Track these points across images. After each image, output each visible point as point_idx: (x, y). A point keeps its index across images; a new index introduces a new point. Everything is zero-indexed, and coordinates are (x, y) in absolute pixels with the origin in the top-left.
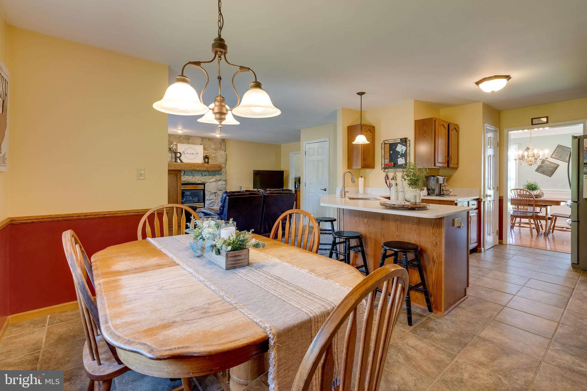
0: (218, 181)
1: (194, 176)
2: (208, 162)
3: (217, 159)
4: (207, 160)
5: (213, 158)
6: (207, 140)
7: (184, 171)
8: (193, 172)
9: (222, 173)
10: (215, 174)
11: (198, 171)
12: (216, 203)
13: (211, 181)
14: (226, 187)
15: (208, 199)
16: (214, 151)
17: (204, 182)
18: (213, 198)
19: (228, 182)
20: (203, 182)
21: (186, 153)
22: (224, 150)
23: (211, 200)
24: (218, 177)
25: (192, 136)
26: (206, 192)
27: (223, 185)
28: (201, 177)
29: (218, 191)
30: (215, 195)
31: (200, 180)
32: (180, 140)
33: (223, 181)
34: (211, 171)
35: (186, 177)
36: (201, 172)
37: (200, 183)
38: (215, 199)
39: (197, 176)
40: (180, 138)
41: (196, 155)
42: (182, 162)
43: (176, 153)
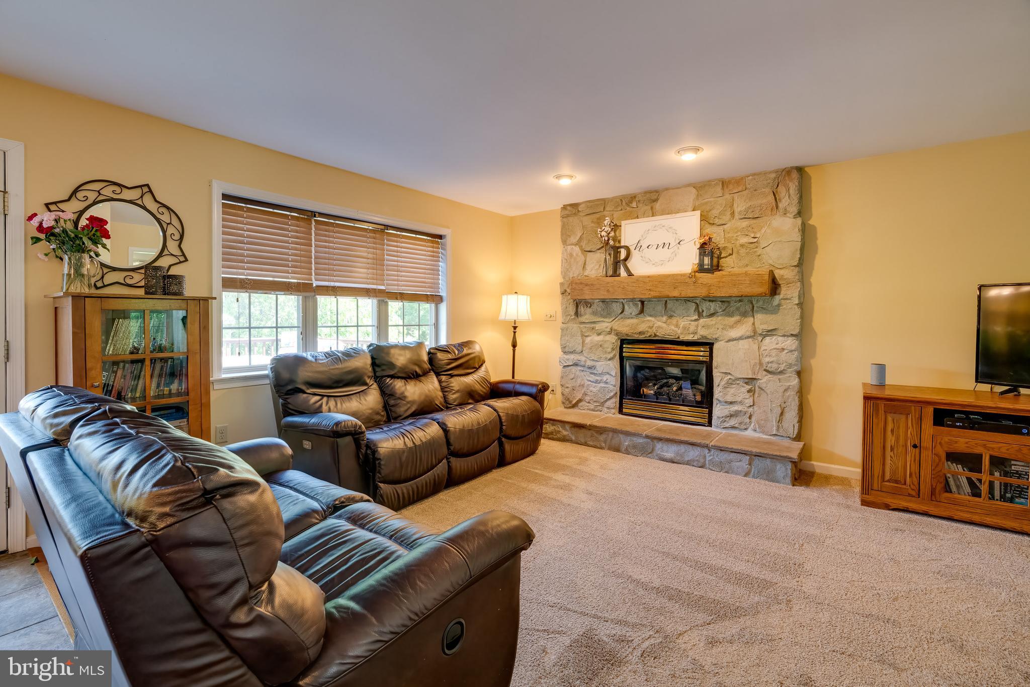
0: (765, 336)
1: (671, 317)
3: (759, 251)
6: (719, 188)
7: (642, 302)
8: (669, 304)
9: (779, 305)
10: (748, 307)
11: (688, 300)
12: (753, 419)
13: (734, 333)
15: (721, 399)
16: (746, 223)
17: (705, 337)
18: (739, 399)
20: (703, 337)
21: (645, 246)
23: (731, 403)
24: (762, 321)
25: (667, 189)
26: (716, 373)
27: (786, 351)
28: (696, 320)
29: (765, 373)
30: (749, 387)
31: (692, 329)
32: (632, 209)
33: (784, 336)
34: (734, 299)
35: (648, 320)
36: (696, 303)
37: (694, 338)
38: (749, 402)
39: (681, 318)
40: (630, 205)
41: (676, 248)
42: (629, 274)
43: (615, 250)
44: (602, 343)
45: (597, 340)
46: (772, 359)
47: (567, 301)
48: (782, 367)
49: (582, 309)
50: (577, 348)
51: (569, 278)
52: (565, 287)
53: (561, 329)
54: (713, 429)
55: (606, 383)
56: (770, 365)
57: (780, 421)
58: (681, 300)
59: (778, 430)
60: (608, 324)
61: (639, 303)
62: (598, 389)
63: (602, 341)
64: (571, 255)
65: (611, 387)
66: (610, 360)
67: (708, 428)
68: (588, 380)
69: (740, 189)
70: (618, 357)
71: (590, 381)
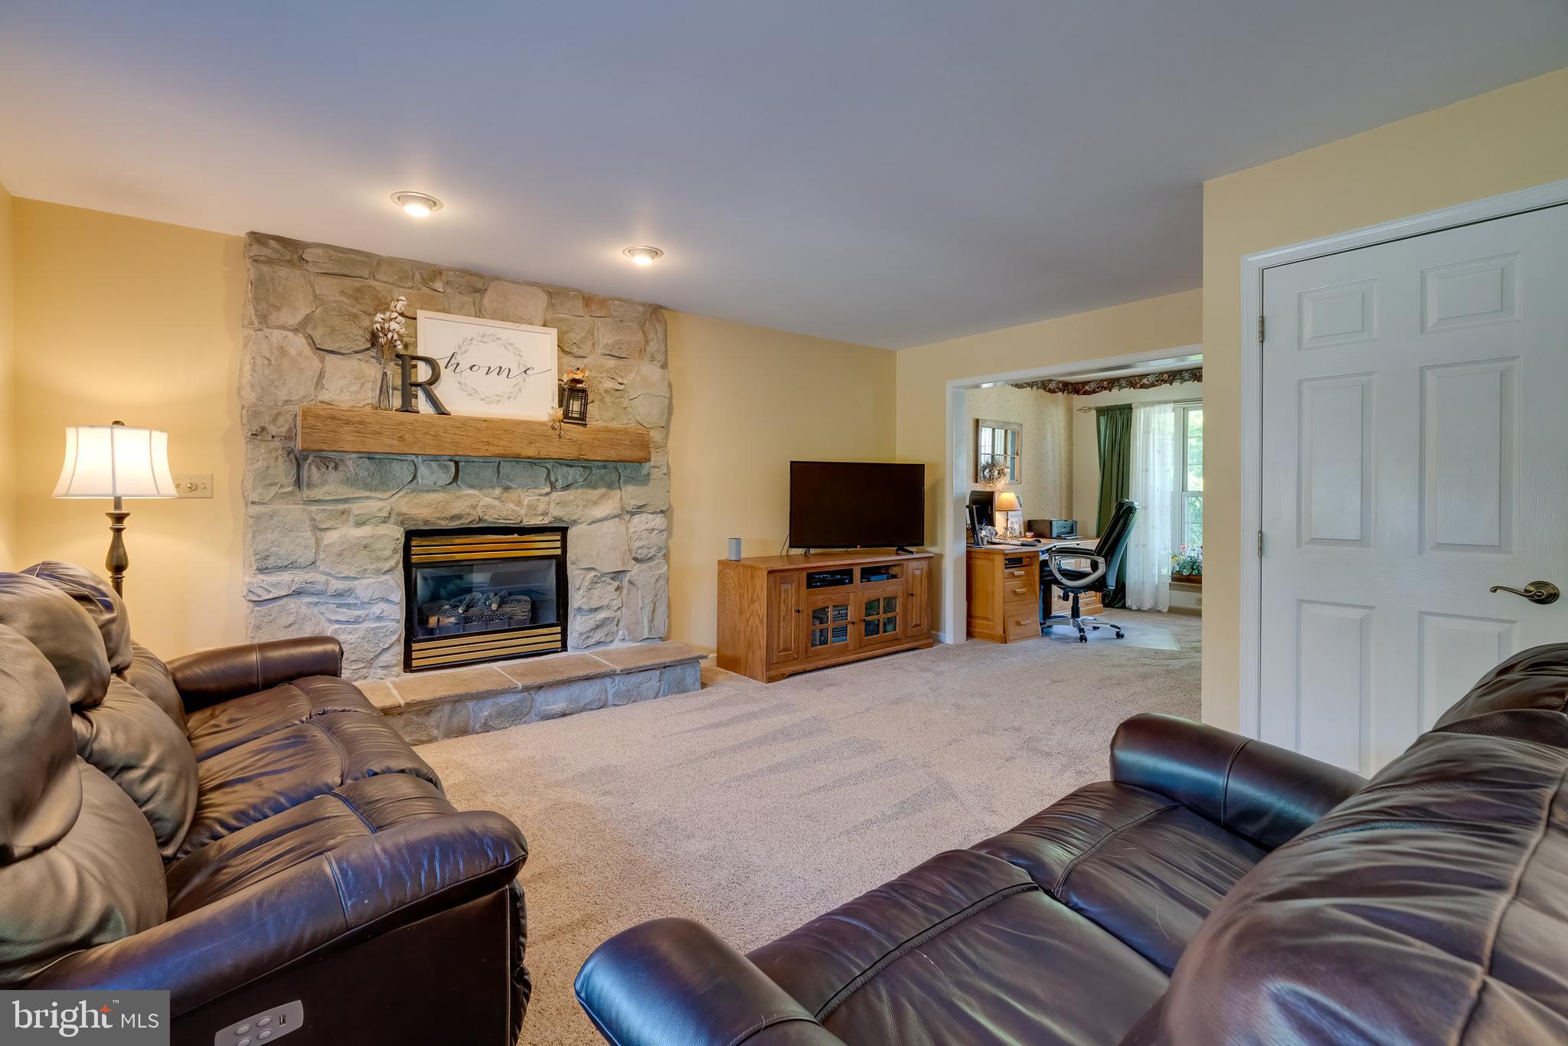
0: (632, 514)
1: (507, 489)
2: (582, 419)
3: (626, 403)
4: (576, 406)
5: (608, 399)
6: (579, 304)
7: (457, 463)
8: (506, 468)
9: (649, 474)
10: (614, 476)
11: (534, 462)
12: (621, 625)
13: (599, 512)
14: (670, 542)
15: (584, 607)
16: (612, 363)
17: (561, 520)
18: (605, 602)
19: (678, 515)
20: (556, 519)
21: (465, 365)
22: (660, 357)
23: (596, 609)
24: (631, 494)
25: (497, 278)
26: (572, 571)
27: (656, 532)
28: (547, 494)
29: (633, 562)
30: (616, 584)
31: (541, 508)
32: (430, 292)
33: (654, 513)
34: (597, 464)
35: (468, 495)
36: (547, 468)
37: (543, 522)
38: (616, 604)
39: (525, 490)
40: (431, 284)
41: (520, 379)
42: (440, 410)
43: (407, 361)
44: (371, 540)
45: (358, 535)
46: (642, 543)
47: (270, 451)
48: (653, 552)
49: (312, 472)
50: (300, 557)
51: (276, 401)
52: (264, 421)
53: (252, 516)
54: (570, 652)
55: (379, 618)
56: (640, 551)
57: (652, 620)
58: (524, 462)
59: (650, 632)
60: (381, 504)
61: (452, 465)
62: (361, 634)
63: (372, 537)
64: (283, 351)
65: (393, 625)
66: (386, 572)
67: (564, 654)
68: (330, 621)
69: (603, 313)
70: (401, 565)
71: (338, 622)
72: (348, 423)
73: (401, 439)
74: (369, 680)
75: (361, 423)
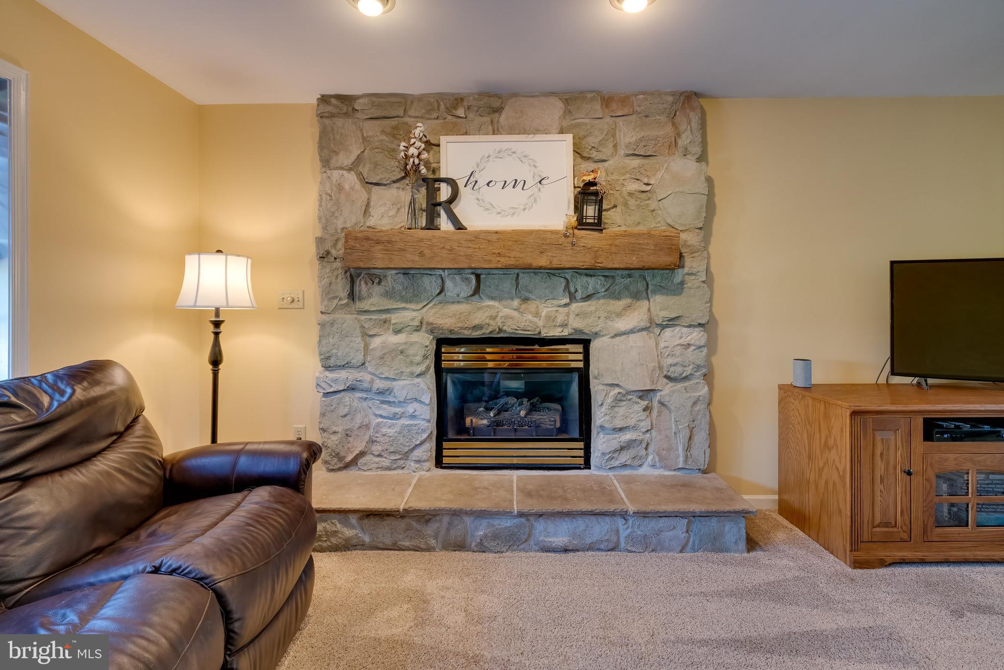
0: (663, 327)
1: (526, 300)
2: (598, 225)
3: (653, 205)
4: (591, 211)
5: (632, 202)
6: (598, 106)
7: (478, 277)
8: (524, 279)
9: (682, 283)
10: (641, 286)
11: (553, 271)
12: (651, 449)
13: (623, 324)
14: (715, 360)
15: (607, 425)
16: (635, 162)
17: (581, 332)
18: (632, 422)
19: (724, 329)
20: (576, 331)
21: (482, 182)
22: (697, 150)
23: (620, 430)
24: (661, 305)
25: (515, 95)
26: (595, 386)
27: (693, 348)
28: (566, 305)
29: (665, 380)
30: (644, 403)
31: (560, 319)
32: (454, 119)
33: (689, 326)
34: (619, 272)
35: (488, 306)
36: (565, 278)
37: (563, 334)
38: (645, 425)
39: (544, 301)
40: (454, 112)
41: (535, 189)
42: (459, 226)
43: (431, 183)
44: (404, 347)
45: (395, 342)
46: (676, 361)
47: (332, 271)
48: (688, 371)
49: (362, 287)
50: (353, 358)
51: (336, 229)
52: (328, 245)
53: (319, 324)
54: (593, 471)
55: (413, 417)
56: (672, 369)
57: (688, 448)
58: (541, 273)
59: (686, 461)
60: (414, 314)
61: (473, 277)
62: (397, 429)
63: (406, 343)
64: (340, 188)
65: (424, 424)
66: (419, 375)
67: (585, 472)
68: (376, 415)
69: (626, 111)
70: (432, 369)
71: (381, 416)
72: (378, 242)
73: (421, 254)
74: (405, 471)
75: (389, 242)
